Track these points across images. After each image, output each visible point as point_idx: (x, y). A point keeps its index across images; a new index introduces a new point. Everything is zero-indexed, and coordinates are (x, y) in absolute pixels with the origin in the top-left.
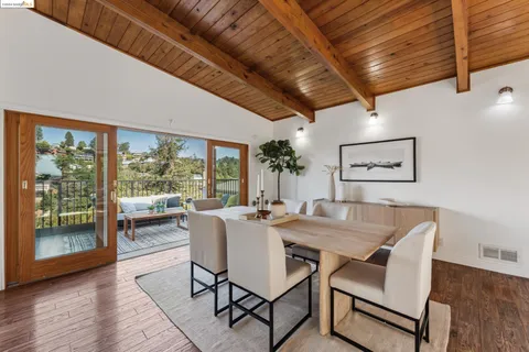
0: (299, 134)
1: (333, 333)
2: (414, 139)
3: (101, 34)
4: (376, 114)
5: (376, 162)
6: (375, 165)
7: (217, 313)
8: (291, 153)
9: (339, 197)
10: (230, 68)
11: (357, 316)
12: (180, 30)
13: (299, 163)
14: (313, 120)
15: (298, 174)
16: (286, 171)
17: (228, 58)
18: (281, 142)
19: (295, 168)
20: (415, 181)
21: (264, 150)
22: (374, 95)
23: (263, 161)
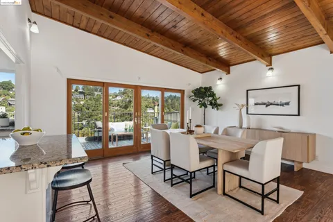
0: (219, 82)
1: (224, 194)
2: (299, 86)
3: (106, 35)
4: (272, 69)
5: (271, 101)
6: (271, 104)
7: (165, 181)
8: (213, 95)
9: (245, 125)
10: (173, 47)
11: (241, 189)
12: (147, 31)
13: (218, 102)
14: (229, 72)
15: (218, 109)
16: (209, 107)
17: (172, 42)
18: (206, 88)
19: (216, 105)
20: (299, 115)
21: (195, 94)
22: (271, 56)
23: (194, 101)
